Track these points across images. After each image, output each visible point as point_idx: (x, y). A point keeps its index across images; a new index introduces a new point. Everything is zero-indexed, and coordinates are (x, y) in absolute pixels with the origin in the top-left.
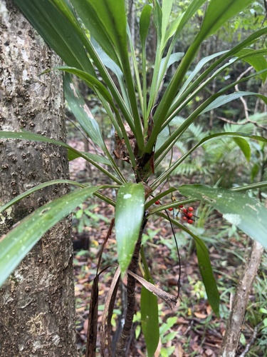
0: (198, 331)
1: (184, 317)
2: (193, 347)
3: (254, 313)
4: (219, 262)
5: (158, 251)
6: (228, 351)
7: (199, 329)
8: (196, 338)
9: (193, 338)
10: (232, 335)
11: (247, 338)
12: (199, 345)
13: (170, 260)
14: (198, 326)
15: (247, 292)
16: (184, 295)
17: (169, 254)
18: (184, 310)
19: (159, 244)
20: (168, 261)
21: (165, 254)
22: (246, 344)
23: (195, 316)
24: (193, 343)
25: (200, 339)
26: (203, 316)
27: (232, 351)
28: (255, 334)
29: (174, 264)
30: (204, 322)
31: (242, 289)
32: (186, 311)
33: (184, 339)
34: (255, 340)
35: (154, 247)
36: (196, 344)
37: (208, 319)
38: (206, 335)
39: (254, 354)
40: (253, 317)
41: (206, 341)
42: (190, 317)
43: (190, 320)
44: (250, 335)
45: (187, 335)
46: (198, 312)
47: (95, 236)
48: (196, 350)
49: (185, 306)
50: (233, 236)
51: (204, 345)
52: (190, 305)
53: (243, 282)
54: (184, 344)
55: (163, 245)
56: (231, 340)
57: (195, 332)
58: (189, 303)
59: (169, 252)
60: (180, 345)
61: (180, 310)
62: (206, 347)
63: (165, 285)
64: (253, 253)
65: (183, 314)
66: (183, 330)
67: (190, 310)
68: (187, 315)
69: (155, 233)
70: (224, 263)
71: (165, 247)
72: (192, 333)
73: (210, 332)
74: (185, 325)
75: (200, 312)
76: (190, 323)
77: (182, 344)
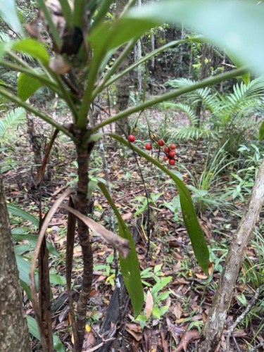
0: (198, 291)
1: (184, 278)
2: (193, 307)
3: (257, 274)
4: (223, 225)
5: (162, 214)
6: (218, 312)
7: (199, 289)
8: (196, 298)
9: (193, 298)
10: (223, 295)
11: (248, 299)
12: (198, 304)
13: (173, 222)
14: (199, 287)
15: (242, 247)
16: (186, 257)
17: (172, 217)
18: (184, 271)
19: (162, 207)
20: (171, 223)
21: (168, 217)
22: (247, 305)
23: (197, 277)
24: (192, 303)
25: (199, 298)
26: (204, 277)
27: (222, 312)
28: (257, 294)
29: (176, 227)
30: (204, 283)
32: (187, 272)
33: (183, 299)
34: (257, 301)
35: (156, 210)
36: (196, 304)
37: (210, 279)
38: (206, 295)
39: (255, 315)
40: (256, 278)
41: (206, 301)
42: (191, 278)
43: (191, 281)
44: (252, 296)
45: (187, 295)
46: (199, 273)
47: (99, 201)
48: (195, 309)
49: (187, 268)
51: (203, 304)
52: (191, 267)
53: (238, 236)
54: (184, 304)
55: (167, 209)
56: (222, 300)
57: (196, 292)
58: (190, 264)
59: (172, 215)
60: (179, 305)
61: (181, 271)
62: (205, 307)
63: (167, 246)
64: (251, 202)
65: (184, 275)
66: (183, 290)
67: (190, 271)
68: (188, 275)
69: (158, 196)
70: (228, 226)
71: (169, 211)
72: (192, 292)
73: (211, 292)
74: (185, 285)
75: (202, 273)
76: (190, 284)
77: (182, 303)
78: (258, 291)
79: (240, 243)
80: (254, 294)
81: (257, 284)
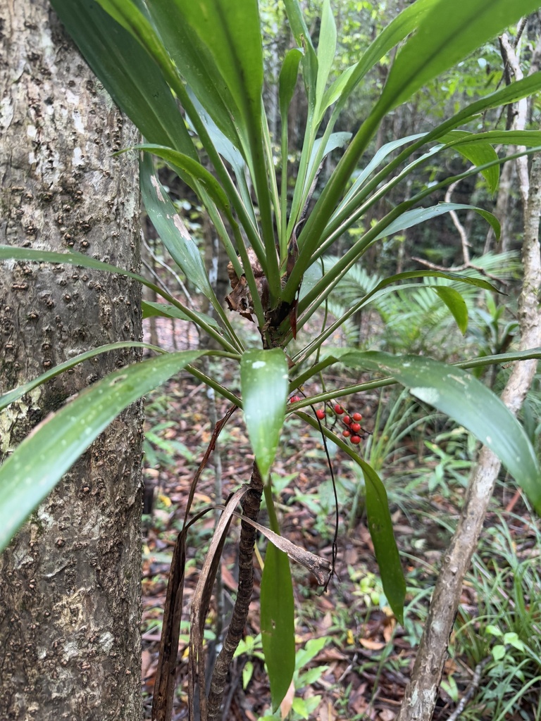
0: (366, 675)
1: (339, 648)
2: (356, 706)
3: (476, 639)
4: (409, 541)
5: (291, 518)
6: (422, 688)
7: (368, 671)
8: (362, 689)
9: (356, 688)
10: (429, 658)
11: (462, 687)
12: (367, 701)
13: (313, 535)
14: (367, 665)
15: (458, 576)
16: (340, 605)
17: (312, 525)
18: (338, 633)
19: (294, 503)
20: (309, 537)
21: (305, 524)
22: (459, 700)
23: (362, 646)
24: (356, 698)
25: (369, 690)
26: (376, 645)
27: (429, 688)
28: (477, 678)
29: (321, 544)
30: (378, 658)
31: (449, 572)
32: (344, 636)
33: (338, 691)
34: (478, 691)
35: (282, 511)
36: (362, 700)
37: (389, 650)
38: (382, 683)
39: (474, 718)
40: (474, 647)
41: (382, 694)
42: (352, 648)
43: (351, 654)
44: (467, 681)
45: (345, 683)
46: (366, 638)
47: (165, 487)
48: (361, 711)
49: (343, 627)
50: (438, 487)
51: (377, 702)
52: (352, 625)
53: (452, 558)
54: (339, 701)
55: (301, 506)
56: (428, 668)
57: (361, 677)
58: (349, 620)
59: (312, 520)
60: (330, 703)
61: (332, 634)
62: (381, 706)
63: (304, 584)
64: (471, 503)
65: (338, 641)
66: (338, 673)
67: (351, 633)
68: (345, 643)
69: (287, 481)
70: (419, 544)
71: (305, 511)
72: (353, 678)
73: (391, 677)
74: (340, 662)
75: (372, 637)
76: (351, 659)
77: (335, 699)
78: (478, 671)
79: (454, 570)
80: (471, 678)
81: (477, 657)
